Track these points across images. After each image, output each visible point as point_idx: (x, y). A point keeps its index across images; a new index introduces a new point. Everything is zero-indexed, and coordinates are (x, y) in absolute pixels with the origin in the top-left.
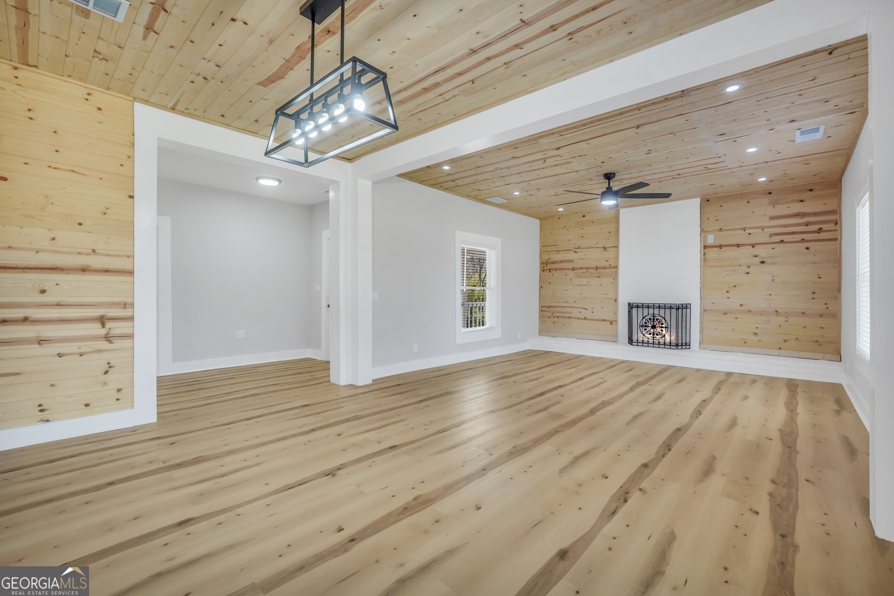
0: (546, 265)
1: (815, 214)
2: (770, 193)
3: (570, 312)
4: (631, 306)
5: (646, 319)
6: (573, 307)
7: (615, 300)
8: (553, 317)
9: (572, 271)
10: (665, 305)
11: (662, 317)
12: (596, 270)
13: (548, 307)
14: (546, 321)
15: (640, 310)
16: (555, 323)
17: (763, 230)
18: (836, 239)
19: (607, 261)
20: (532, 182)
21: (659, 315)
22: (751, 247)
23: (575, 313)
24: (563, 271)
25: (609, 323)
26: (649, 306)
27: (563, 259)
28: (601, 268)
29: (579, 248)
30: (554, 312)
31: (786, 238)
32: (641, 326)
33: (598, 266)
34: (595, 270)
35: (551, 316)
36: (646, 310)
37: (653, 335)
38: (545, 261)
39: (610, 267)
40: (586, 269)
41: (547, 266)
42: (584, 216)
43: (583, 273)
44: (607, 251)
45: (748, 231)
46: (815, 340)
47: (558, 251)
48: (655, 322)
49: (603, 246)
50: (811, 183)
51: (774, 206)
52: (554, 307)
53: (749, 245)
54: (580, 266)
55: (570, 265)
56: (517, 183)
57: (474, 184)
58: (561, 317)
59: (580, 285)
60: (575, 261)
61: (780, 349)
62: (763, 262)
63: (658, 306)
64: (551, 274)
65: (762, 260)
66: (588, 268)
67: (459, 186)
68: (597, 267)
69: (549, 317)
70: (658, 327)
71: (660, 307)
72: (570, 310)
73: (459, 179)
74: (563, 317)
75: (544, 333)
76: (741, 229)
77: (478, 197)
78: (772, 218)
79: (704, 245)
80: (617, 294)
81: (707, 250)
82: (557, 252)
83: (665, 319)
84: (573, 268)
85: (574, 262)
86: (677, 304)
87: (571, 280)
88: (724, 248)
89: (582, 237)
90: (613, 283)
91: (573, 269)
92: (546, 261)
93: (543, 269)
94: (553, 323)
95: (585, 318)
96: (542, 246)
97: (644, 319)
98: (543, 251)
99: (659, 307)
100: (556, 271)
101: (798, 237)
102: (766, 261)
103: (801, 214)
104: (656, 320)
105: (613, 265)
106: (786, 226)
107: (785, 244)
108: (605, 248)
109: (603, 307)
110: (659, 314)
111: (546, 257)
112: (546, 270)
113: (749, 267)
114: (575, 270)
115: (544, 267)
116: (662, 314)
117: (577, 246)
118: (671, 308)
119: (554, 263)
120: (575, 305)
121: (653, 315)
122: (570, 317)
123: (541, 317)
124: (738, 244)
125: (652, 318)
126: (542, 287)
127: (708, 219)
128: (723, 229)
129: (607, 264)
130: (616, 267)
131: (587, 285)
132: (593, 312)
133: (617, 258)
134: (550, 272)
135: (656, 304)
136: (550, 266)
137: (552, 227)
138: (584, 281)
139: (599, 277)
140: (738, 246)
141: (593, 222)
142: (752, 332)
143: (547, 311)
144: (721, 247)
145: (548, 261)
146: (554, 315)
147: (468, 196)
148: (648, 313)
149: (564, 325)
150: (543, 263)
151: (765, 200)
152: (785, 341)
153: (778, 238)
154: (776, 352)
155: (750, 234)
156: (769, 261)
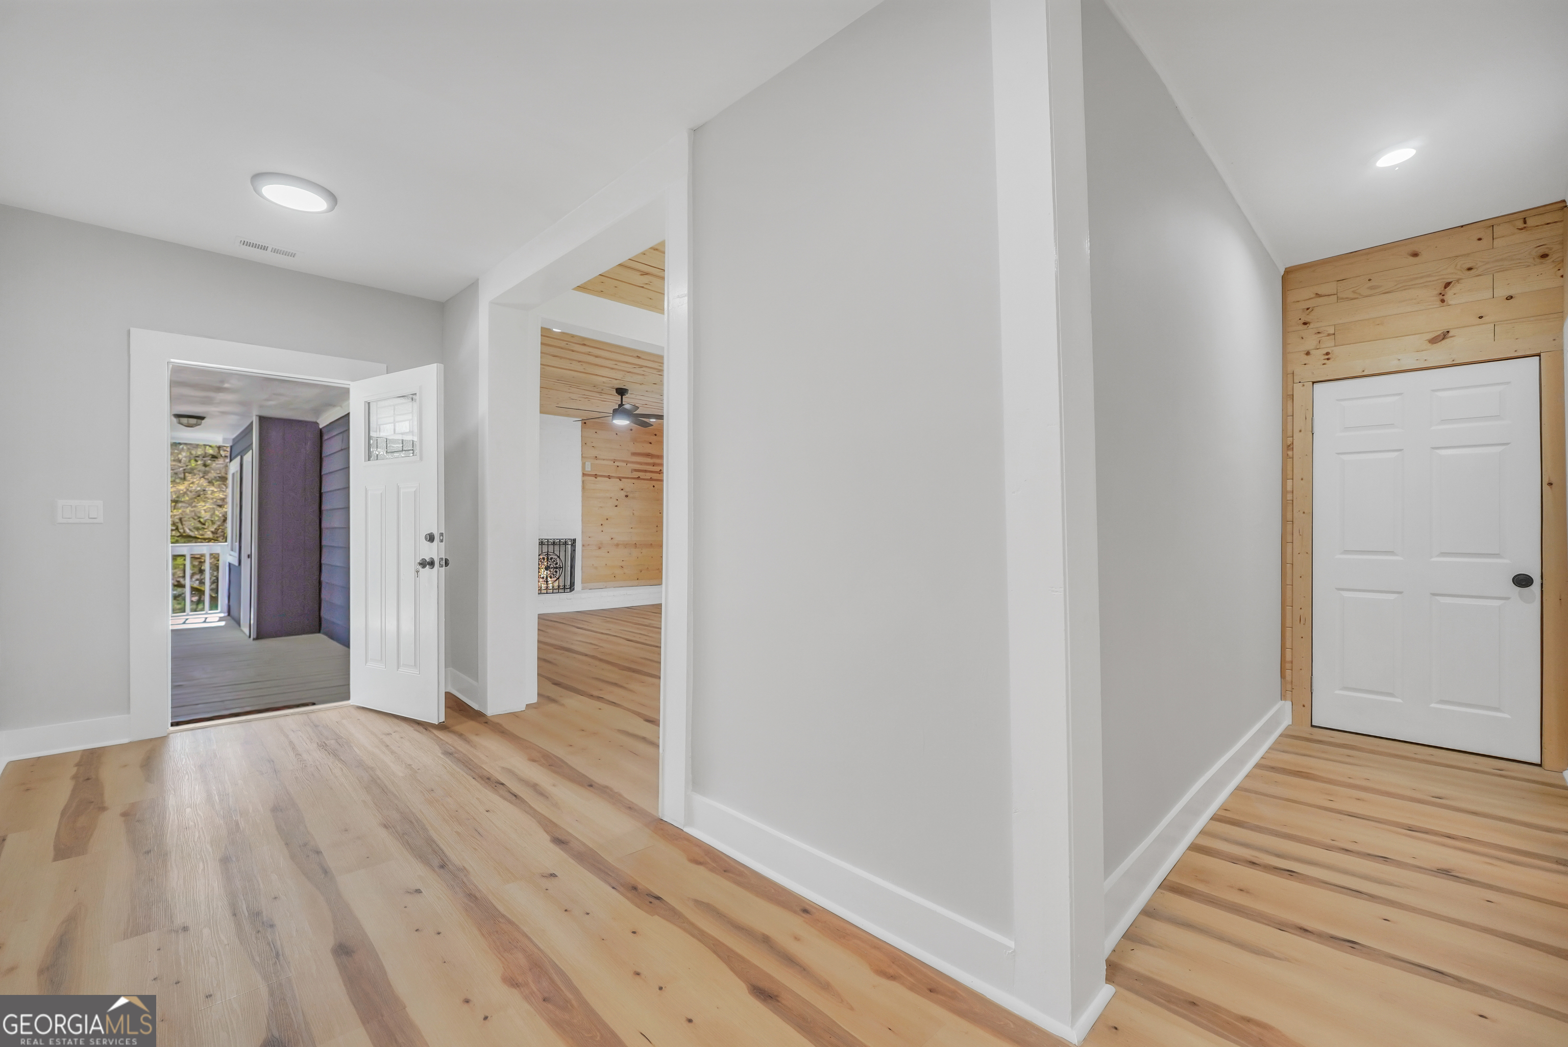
10: (560, 541)
11: (558, 556)
17: (627, 465)
21: (554, 552)
22: (618, 480)
31: (641, 475)
45: (617, 464)
51: (635, 443)
53: (617, 478)
62: (627, 496)
65: (626, 494)
71: (556, 542)
76: (611, 460)
78: (634, 454)
79: (583, 473)
81: (586, 478)
88: (599, 478)
99: (554, 544)
101: (648, 475)
103: (650, 455)
106: (641, 463)
107: (641, 480)
113: (617, 500)
116: (557, 552)
118: (565, 544)
121: (546, 553)
125: (547, 560)
127: (585, 445)
128: (599, 458)
140: (609, 477)
142: (619, 566)
144: (596, 476)
151: (629, 436)
152: (641, 572)
153: (636, 474)
154: (636, 582)
155: (618, 466)
156: (630, 495)
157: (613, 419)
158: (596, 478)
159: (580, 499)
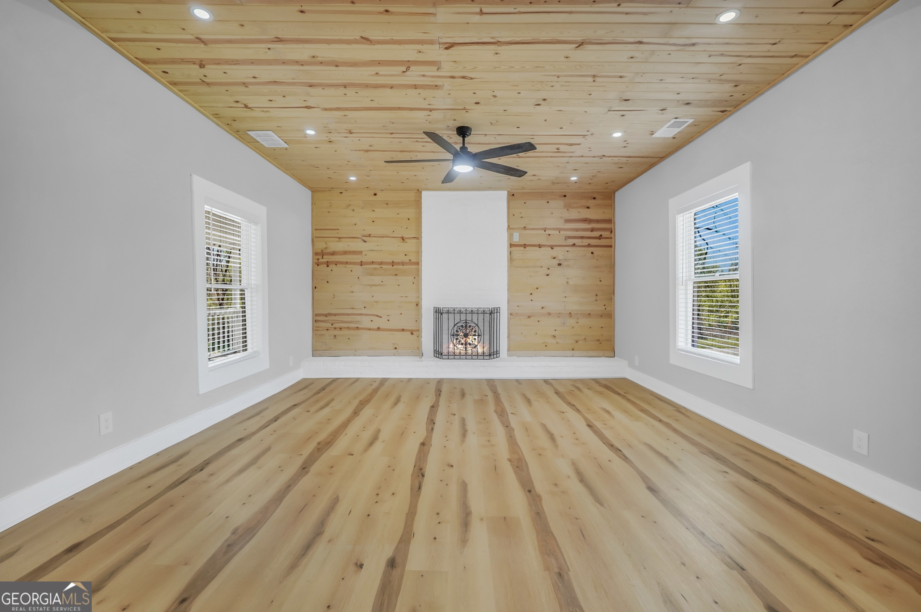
0: (321, 257)
1: (598, 221)
2: (565, 196)
3: (358, 321)
4: (438, 312)
5: (458, 327)
6: (361, 314)
7: (417, 305)
8: (334, 329)
9: (360, 266)
10: (478, 310)
12: (393, 266)
13: (326, 315)
14: (323, 335)
15: (451, 316)
16: (336, 337)
17: (560, 232)
18: (611, 246)
19: (405, 255)
20: (351, 114)
21: (472, 321)
22: (550, 248)
23: (365, 322)
24: (348, 266)
25: (409, 333)
26: (461, 311)
27: (347, 249)
28: (398, 264)
29: (369, 236)
30: (334, 322)
31: (578, 242)
32: (452, 335)
33: (395, 261)
34: (391, 267)
35: (331, 328)
36: (457, 316)
37: (466, 345)
38: (320, 251)
39: (410, 263)
40: (380, 264)
41: (323, 258)
42: (375, 194)
43: (375, 269)
44: (406, 242)
45: (548, 232)
46: (597, 339)
47: (340, 238)
48: (468, 329)
49: (401, 236)
50: (595, 192)
51: (568, 210)
52: (335, 315)
53: (549, 246)
54: (371, 261)
55: (357, 258)
56: (326, 109)
57: (242, 89)
58: (345, 328)
59: (371, 285)
60: (364, 253)
61: (573, 349)
62: (560, 265)
63: (471, 311)
64: (329, 269)
65: (559, 263)
66: (381, 263)
67: (208, 84)
68: (393, 262)
69: (327, 329)
70: (471, 335)
71: (473, 312)
72: (358, 318)
73: (218, 62)
74: (348, 328)
75: (320, 351)
76: (542, 229)
77: (236, 125)
78: (567, 221)
79: (510, 244)
80: (419, 297)
81: (514, 248)
82: (338, 239)
83: (477, 325)
84: (361, 262)
85: (362, 254)
86: (490, 308)
87: (358, 278)
88: (528, 248)
89: (373, 221)
90: (413, 283)
91: (362, 264)
92: (322, 251)
93: (317, 261)
94: (333, 337)
95: (379, 328)
96: (316, 229)
97: (456, 327)
98: (316, 236)
100: (336, 265)
101: (586, 242)
102: (562, 263)
103: (588, 220)
104: (468, 327)
105: (414, 260)
106: (577, 230)
107: (576, 248)
108: (403, 238)
109: (401, 314)
110: (472, 319)
111: (321, 245)
112: (322, 263)
113: (549, 269)
114: (364, 265)
115: (318, 259)
116: (475, 320)
117: (367, 233)
118: (484, 313)
119: (333, 254)
120: (364, 311)
121: (465, 321)
122: (357, 327)
123: (315, 330)
124: (539, 245)
125: (464, 325)
126: (316, 288)
127: (514, 215)
128: (527, 228)
129: (406, 259)
130: (418, 263)
131: (380, 285)
132: (388, 320)
133: (419, 252)
134: (328, 266)
135: (468, 308)
136: (326, 258)
137: (330, 204)
138: (377, 280)
139: (396, 275)
140: (540, 246)
141: (387, 204)
142: (551, 335)
143: (324, 320)
144: (525, 246)
145: (324, 251)
146: (335, 325)
147: (216, 117)
148: (460, 319)
149: (349, 339)
150: (316, 254)
151: (561, 203)
152: (577, 342)
153: (571, 242)
154: (570, 353)
155: (549, 235)
156: (564, 263)
157: (453, 165)
158: (525, 248)
159: (505, 268)
